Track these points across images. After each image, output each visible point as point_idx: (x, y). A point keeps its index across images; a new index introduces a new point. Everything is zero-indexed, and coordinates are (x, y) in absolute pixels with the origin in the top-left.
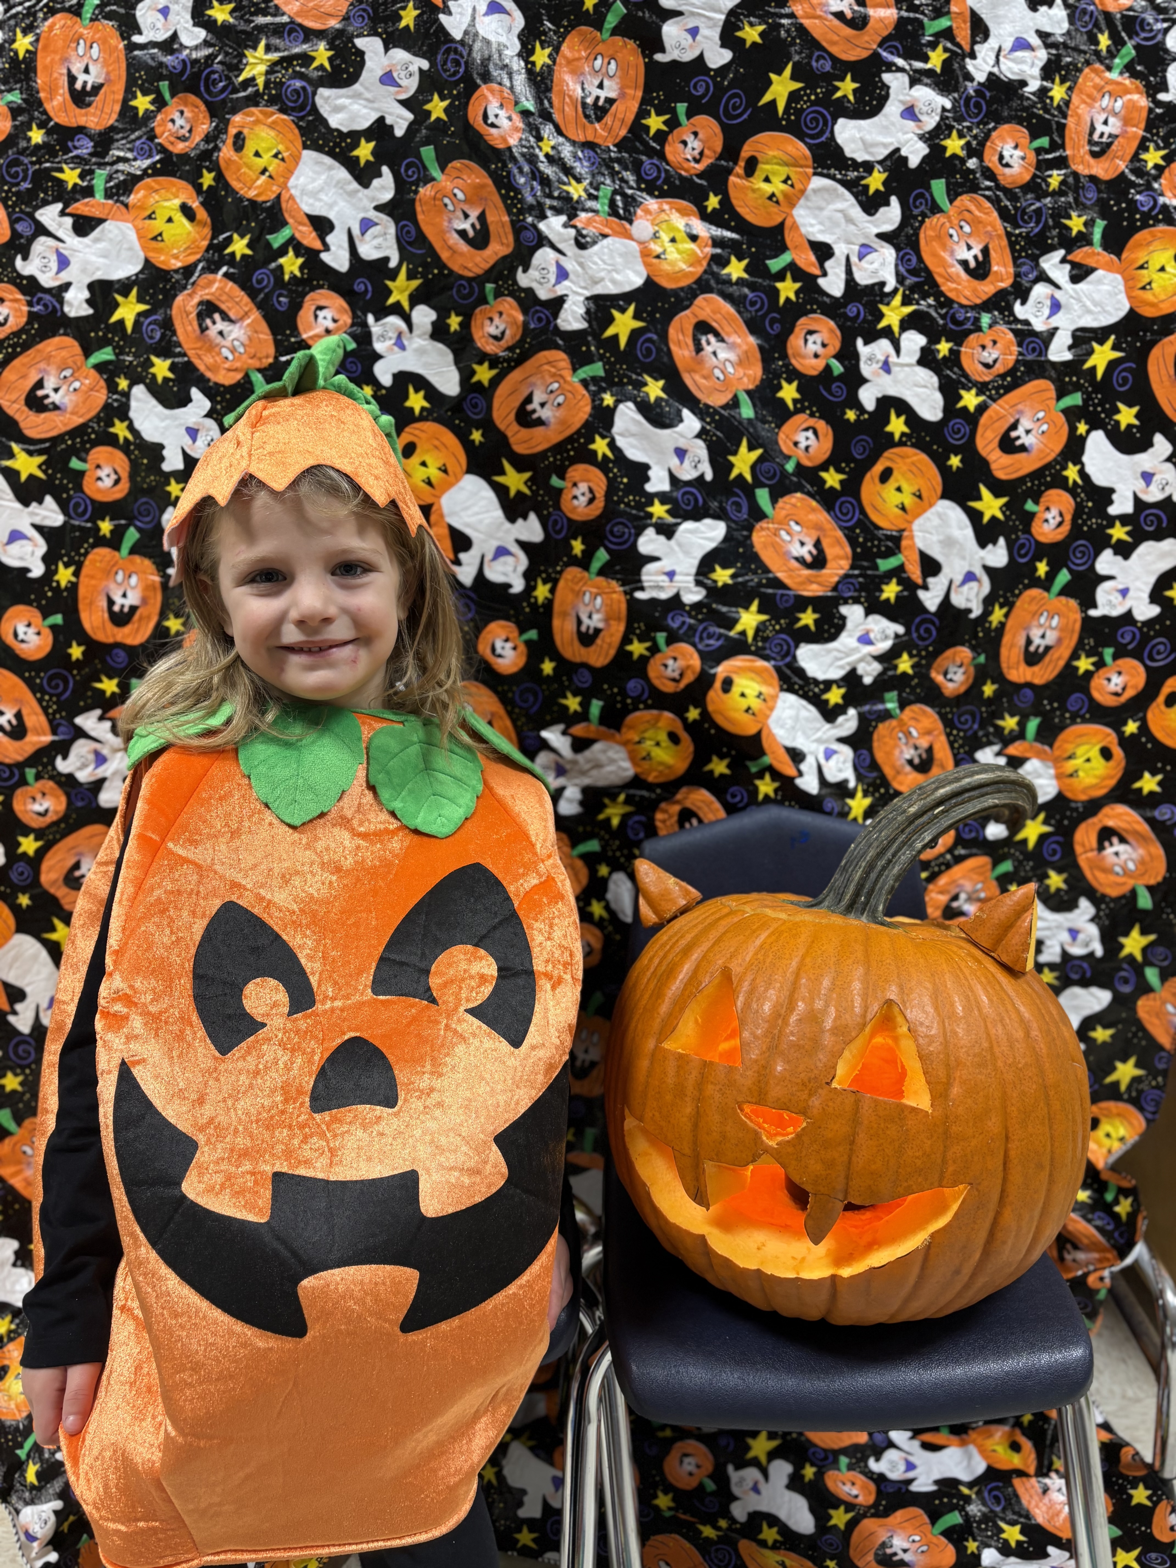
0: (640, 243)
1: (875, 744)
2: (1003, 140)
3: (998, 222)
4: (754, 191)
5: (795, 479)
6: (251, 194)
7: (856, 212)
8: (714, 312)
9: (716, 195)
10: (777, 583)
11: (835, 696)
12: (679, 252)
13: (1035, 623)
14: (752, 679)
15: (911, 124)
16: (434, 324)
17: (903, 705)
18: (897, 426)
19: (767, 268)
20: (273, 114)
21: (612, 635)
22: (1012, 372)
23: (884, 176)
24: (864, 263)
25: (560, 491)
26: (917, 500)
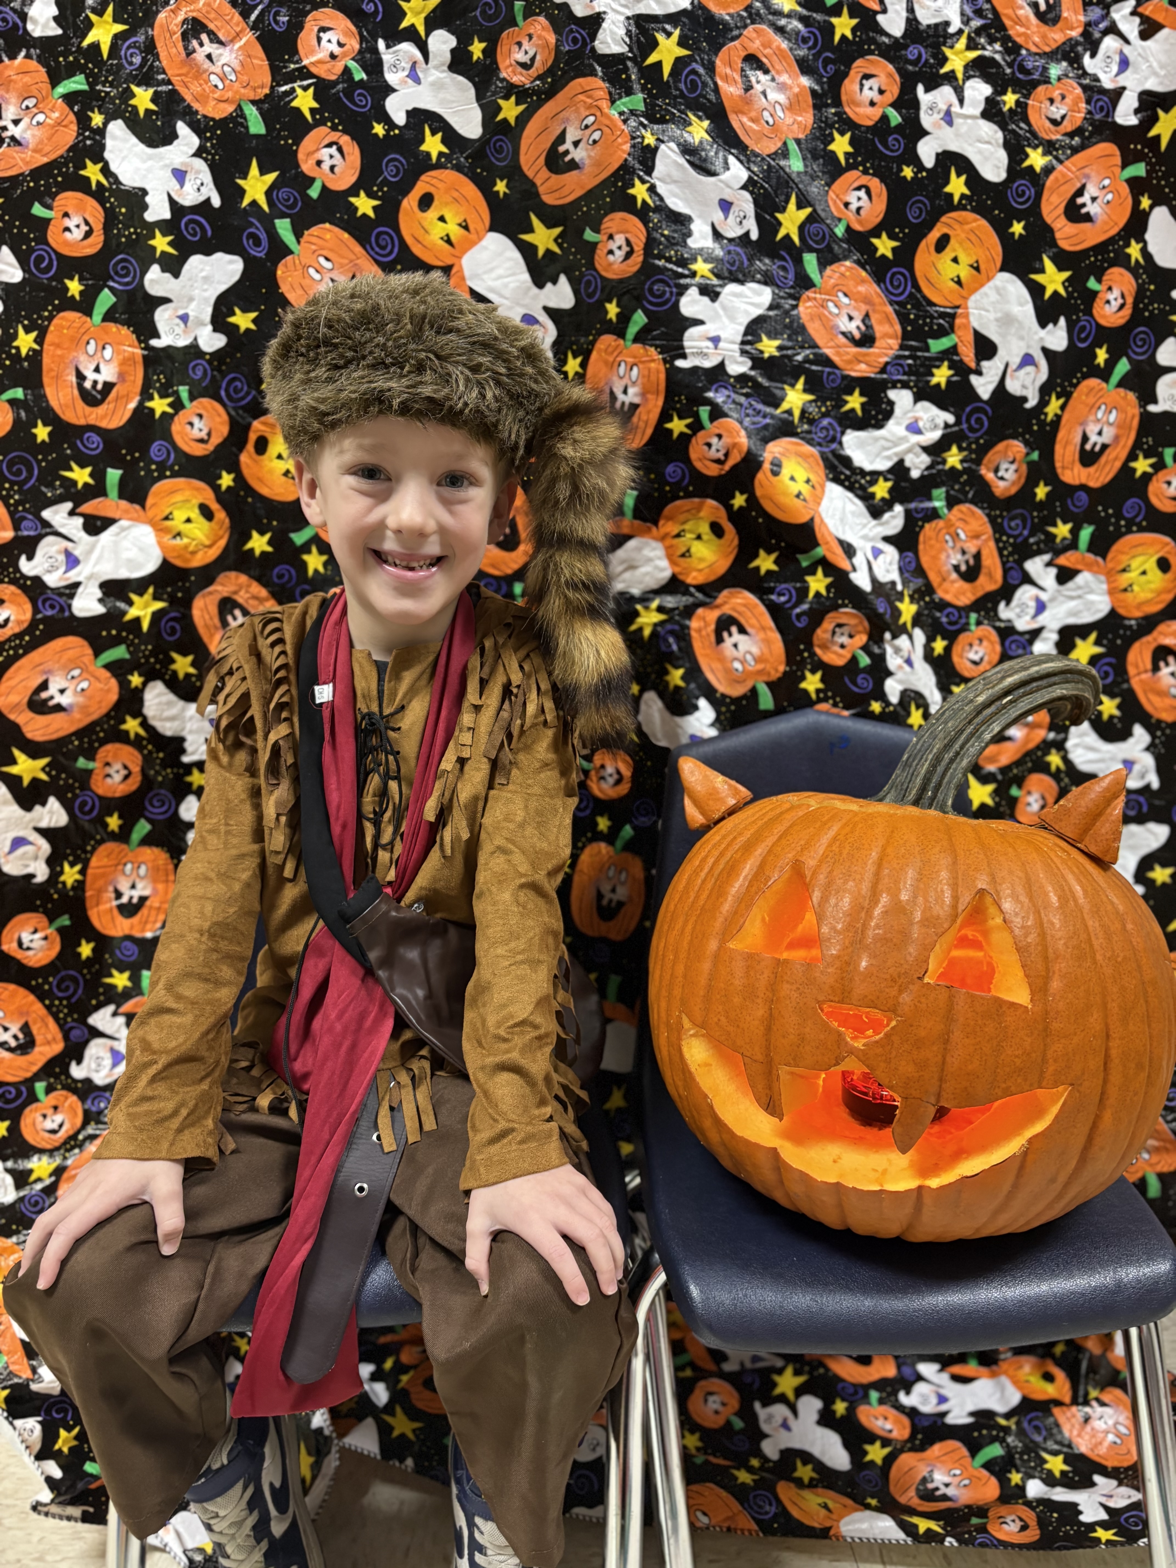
1: (921, 547)
5: (844, 244)
8: (764, 46)
10: (825, 360)
11: (881, 490)
13: (1092, 418)
14: (801, 464)
16: (453, 51)
17: (951, 504)
18: (957, 186)
21: (649, 412)
22: (1080, 131)
24: (927, 1)
25: (594, 245)
26: (974, 272)
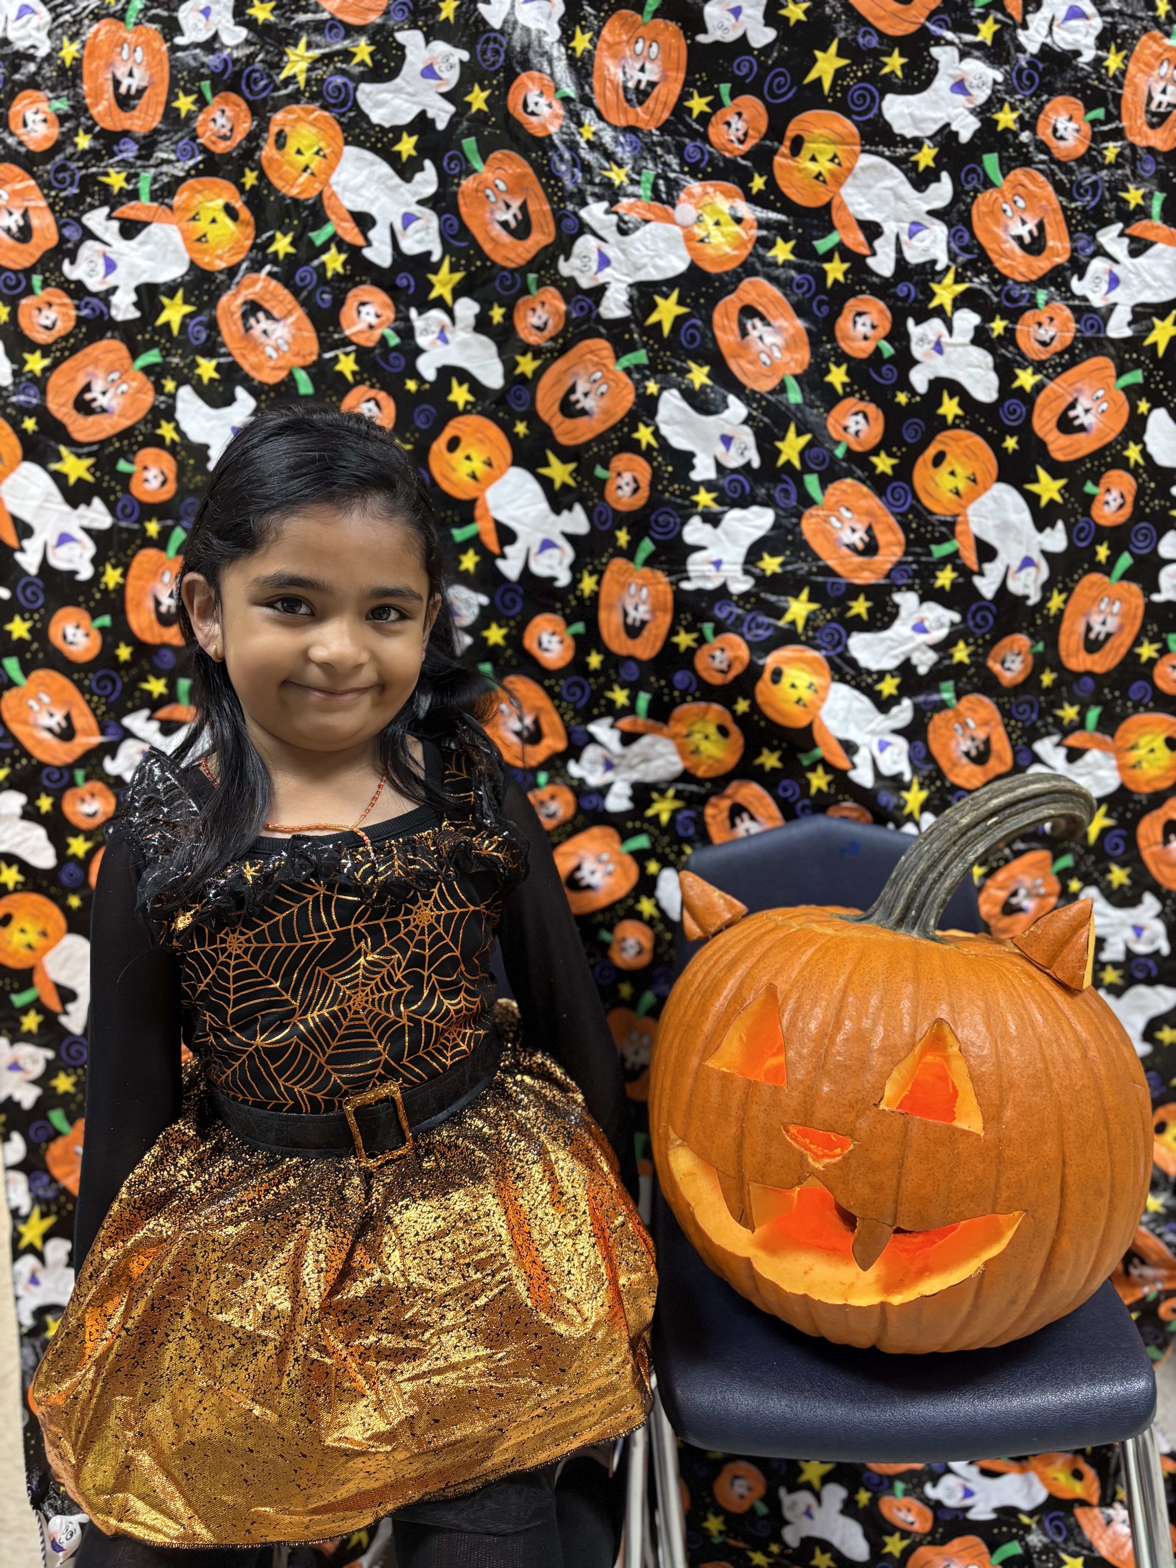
0: (683, 227)
1: (931, 736)
2: (1057, 113)
3: (1054, 198)
4: (800, 170)
5: (844, 464)
6: (294, 192)
7: (907, 189)
8: (760, 296)
9: (761, 176)
10: (828, 571)
11: (888, 687)
12: (724, 235)
13: (1095, 609)
14: (802, 670)
15: (961, 98)
16: (477, 316)
17: (959, 695)
18: (950, 408)
19: (814, 249)
20: (314, 111)
21: (658, 627)
22: (1070, 349)
23: (934, 152)
24: (915, 242)
25: (604, 482)
26: (971, 484)
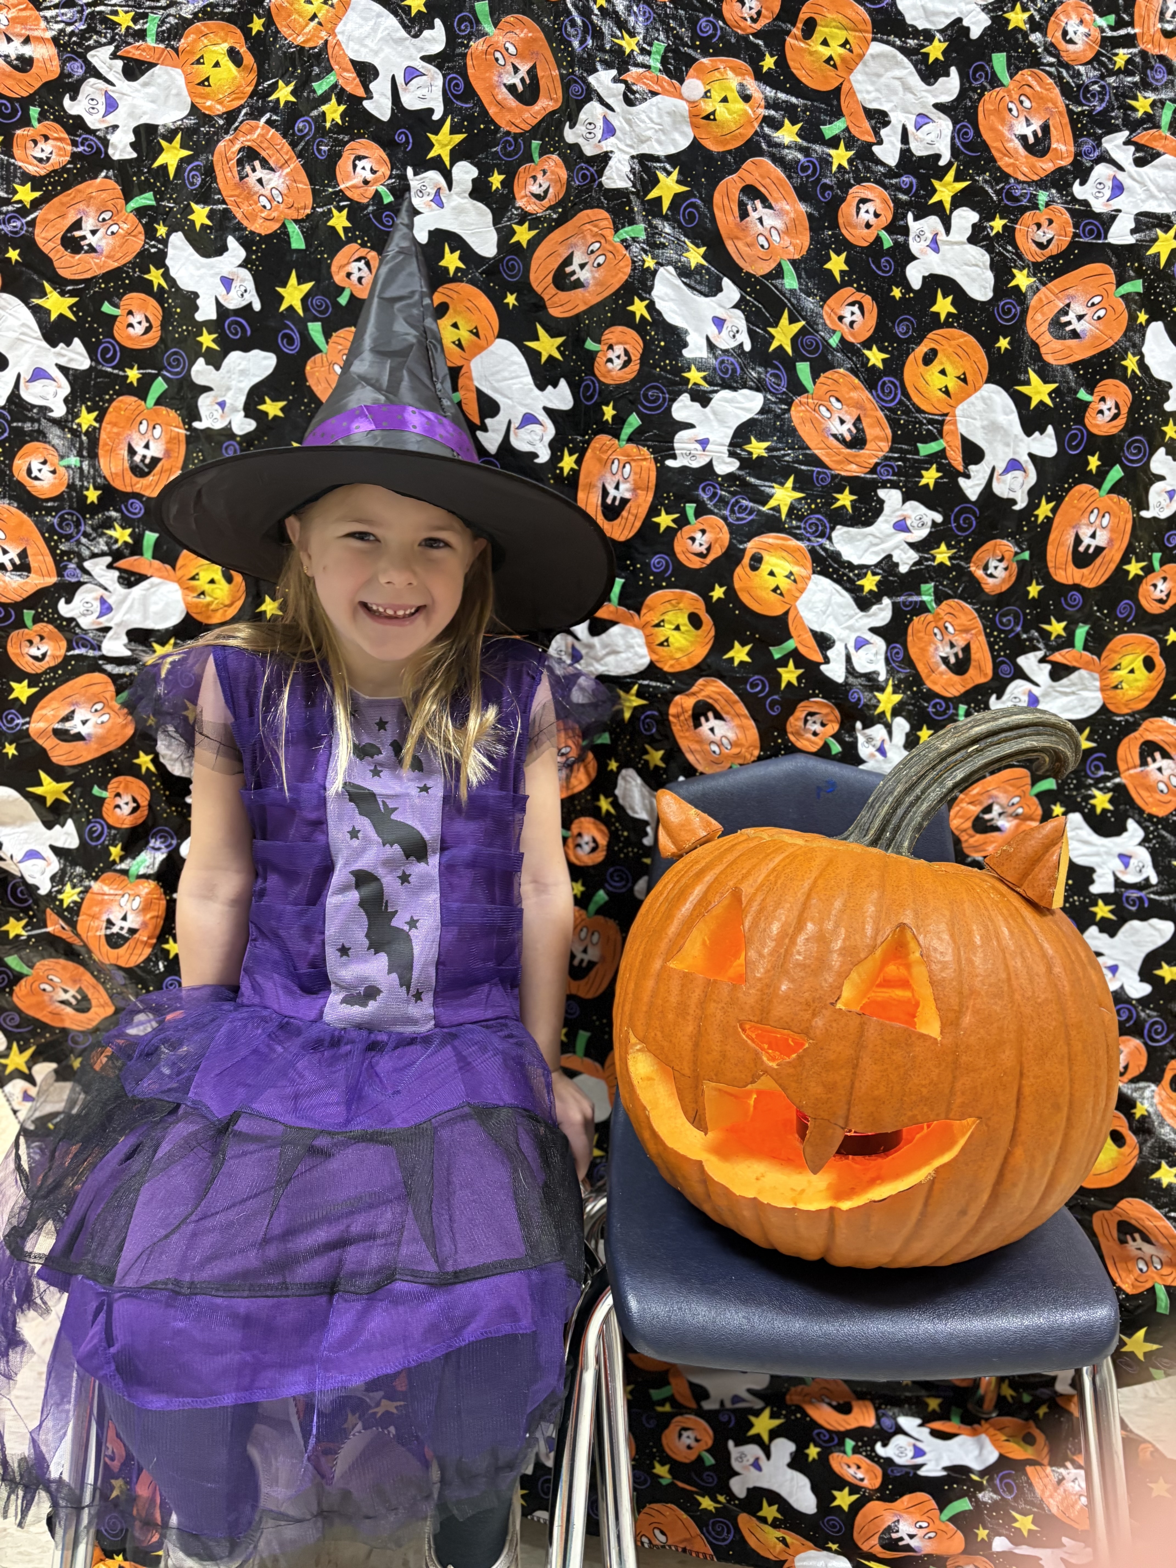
1: (910, 639)
2: (1069, 17)
3: (1061, 101)
4: (811, 53)
5: (838, 354)
6: (300, 40)
7: (915, 80)
8: (763, 177)
9: (772, 56)
10: (815, 460)
12: (730, 112)
13: (1085, 521)
14: (783, 558)
16: (474, 181)
17: (940, 598)
18: (943, 306)
19: (822, 134)
22: (1065, 254)
23: (944, 45)
24: (919, 134)
25: (595, 352)
26: (963, 383)
